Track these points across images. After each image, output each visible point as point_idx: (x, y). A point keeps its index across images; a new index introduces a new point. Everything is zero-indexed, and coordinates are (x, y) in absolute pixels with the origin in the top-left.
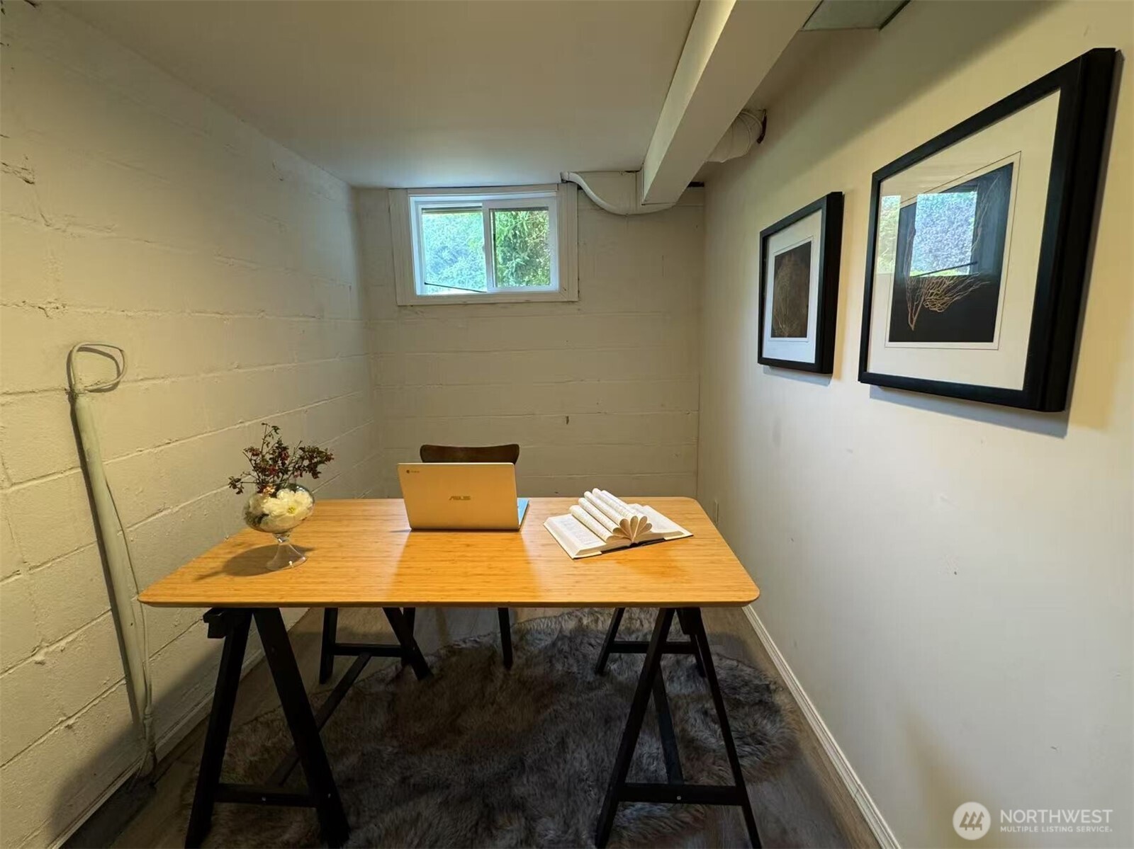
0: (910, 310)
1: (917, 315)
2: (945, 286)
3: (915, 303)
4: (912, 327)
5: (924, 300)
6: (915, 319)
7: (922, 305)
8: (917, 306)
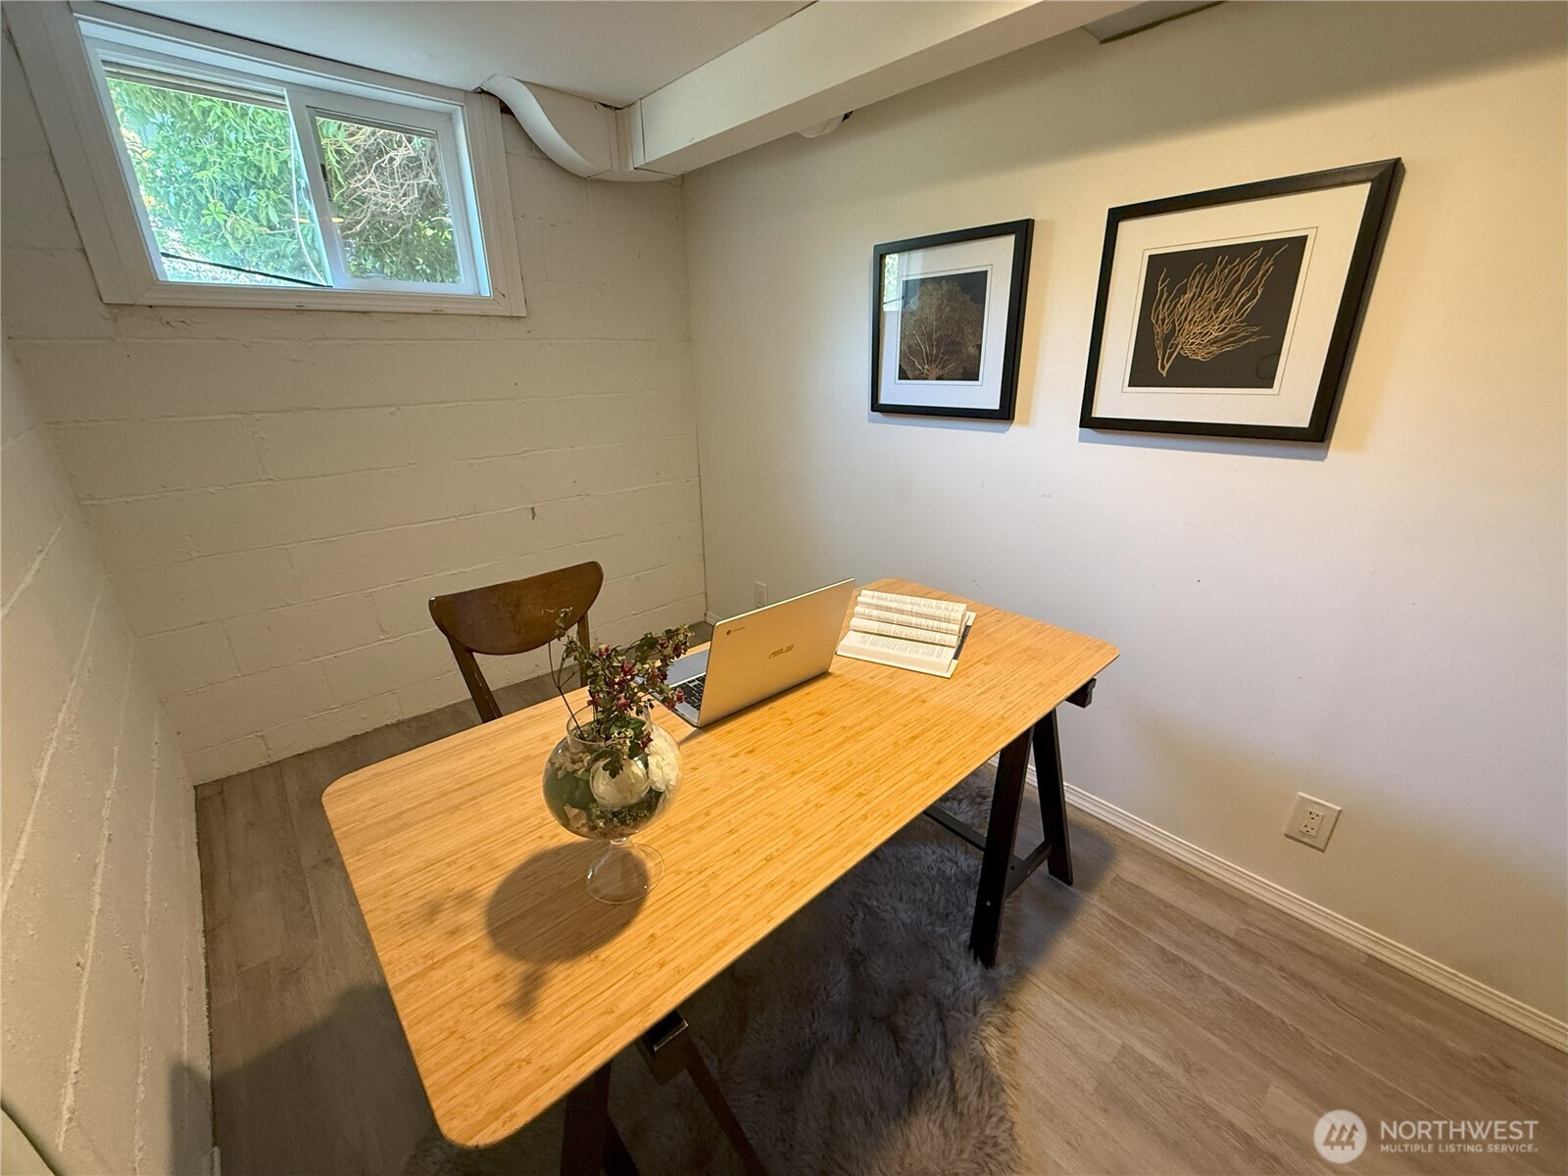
0: (1160, 357)
1: (1170, 363)
2: (1212, 337)
3: (1168, 351)
4: (1164, 373)
5: (1182, 348)
6: (1167, 367)
7: (1179, 353)
8: (1171, 354)
